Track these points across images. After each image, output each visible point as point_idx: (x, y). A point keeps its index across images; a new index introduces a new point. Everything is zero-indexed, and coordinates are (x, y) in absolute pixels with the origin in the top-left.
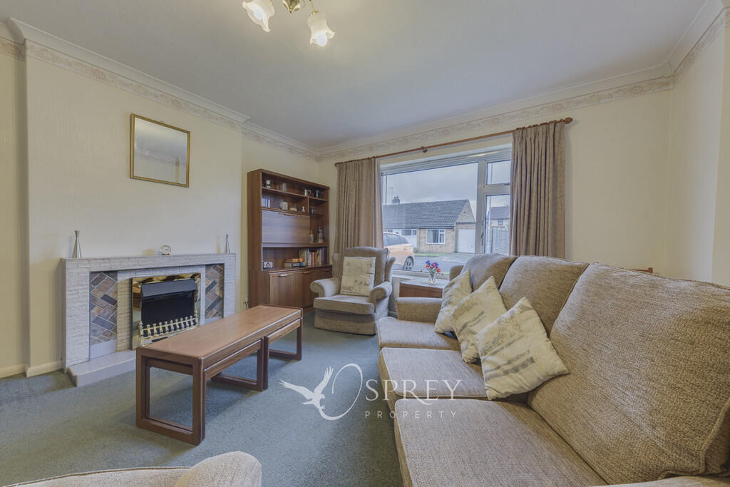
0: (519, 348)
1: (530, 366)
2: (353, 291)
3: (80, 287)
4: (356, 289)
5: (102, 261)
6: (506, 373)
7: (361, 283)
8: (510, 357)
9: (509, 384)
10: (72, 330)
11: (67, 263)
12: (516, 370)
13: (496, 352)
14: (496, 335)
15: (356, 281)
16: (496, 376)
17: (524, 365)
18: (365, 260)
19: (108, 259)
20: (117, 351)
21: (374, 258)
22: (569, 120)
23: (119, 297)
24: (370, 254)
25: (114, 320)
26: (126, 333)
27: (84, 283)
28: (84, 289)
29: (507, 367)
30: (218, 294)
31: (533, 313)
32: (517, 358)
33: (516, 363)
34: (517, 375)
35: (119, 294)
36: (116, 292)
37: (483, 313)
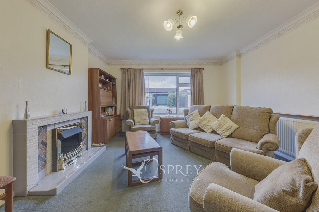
0: (227, 125)
1: (231, 128)
2: (141, 123)
3: (34, 137)
4: (142, 122)
5: (43, 119)
6: (226, 131)
7: (144, 119)
8: (226, 128)
9: (228, 133)
10: (30, 167)
11: (28, 122)
12: (228, 130)
13: (221, 128)
14: (219, 124)
15: (141, 119)
16: (224, 132)
17: (230, 128)
18: (143, 110)
19: (46, 118)
20: (46, 175)
21: (147, 109)
22: (203, 69)
23: (47, 141)
24: (145, 108)
25: (45, 156)
26: (50, 163)
27: (36, 134)
28: (36, 138)
29: (226, 130)
30: (85, 133)
31: (226, 117)
32: (228, 127)
33: (228, 128)
34: (229, 131)
35: (47, 139)
36: (46, 139)
37: (210, 120)
